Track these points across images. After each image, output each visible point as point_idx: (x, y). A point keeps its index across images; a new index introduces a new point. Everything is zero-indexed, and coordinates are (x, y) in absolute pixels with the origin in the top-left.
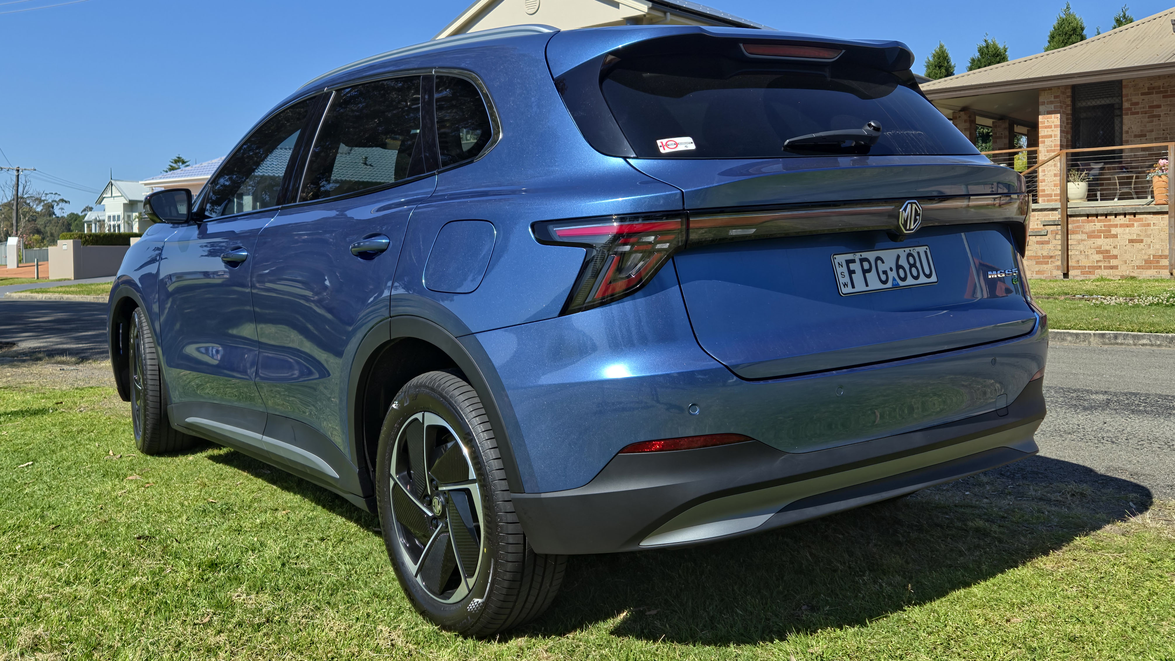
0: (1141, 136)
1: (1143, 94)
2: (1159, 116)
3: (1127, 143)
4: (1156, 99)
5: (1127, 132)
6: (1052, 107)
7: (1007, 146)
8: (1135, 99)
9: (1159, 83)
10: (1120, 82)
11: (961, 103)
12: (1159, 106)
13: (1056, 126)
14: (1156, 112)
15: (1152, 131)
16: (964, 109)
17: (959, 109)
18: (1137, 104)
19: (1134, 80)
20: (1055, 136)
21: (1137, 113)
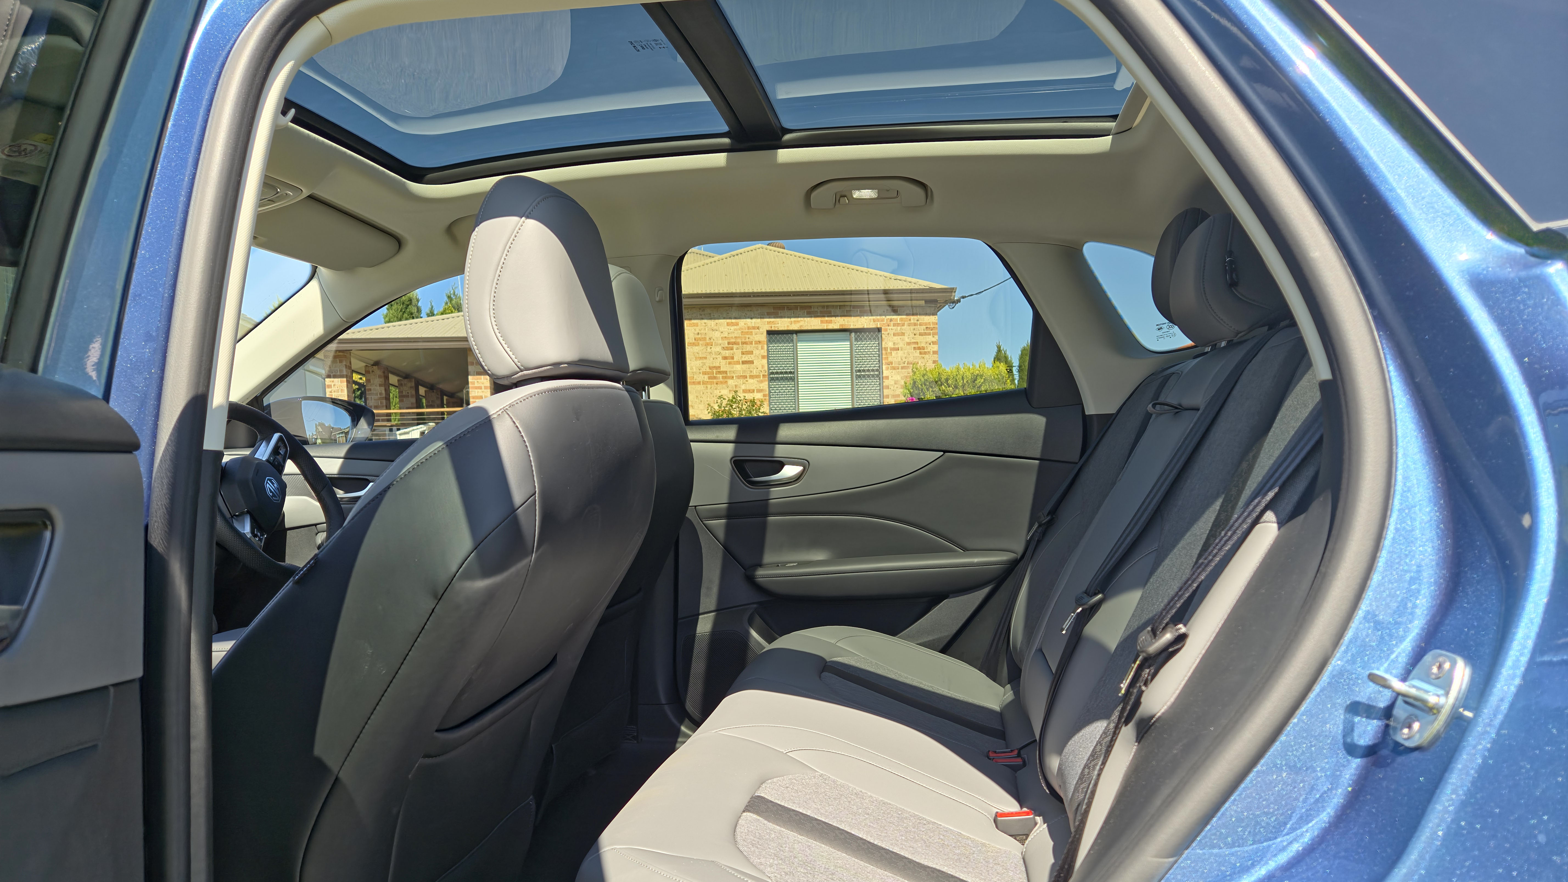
7: (415, 406)
11: (374, 356)
16: (377, 363)
17: (372, 363)
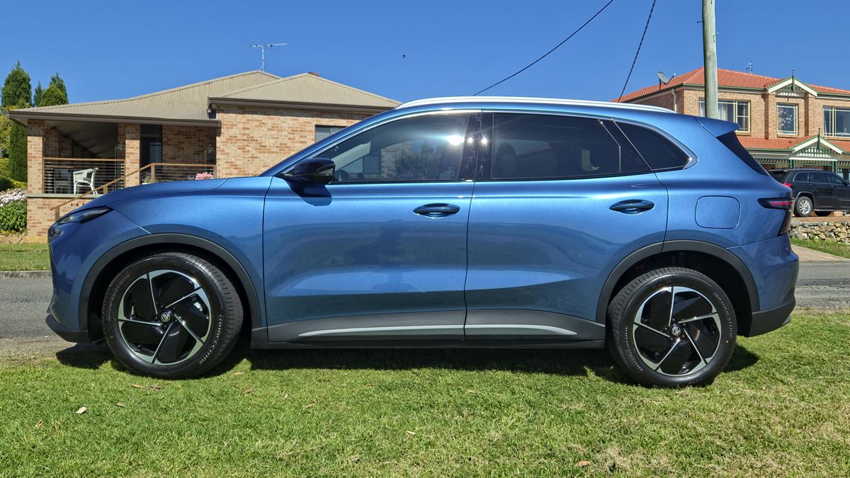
0: (173, 159)
1: (174, 134)
2: (183, 148)
3: (165, 162)
4: (182, 138)
5: (165, 155)
6: (134, 136)
7: (72, 156)
8: (170, 137)
9: (183, 130)
10: (161, 126)
12: (183, 143)
13: (136, 148)
14: (182, 146)
15: (179, 156)
18: (171, 140)
19: (169, 126)
20: (136, 154)
21: (171, 145)
